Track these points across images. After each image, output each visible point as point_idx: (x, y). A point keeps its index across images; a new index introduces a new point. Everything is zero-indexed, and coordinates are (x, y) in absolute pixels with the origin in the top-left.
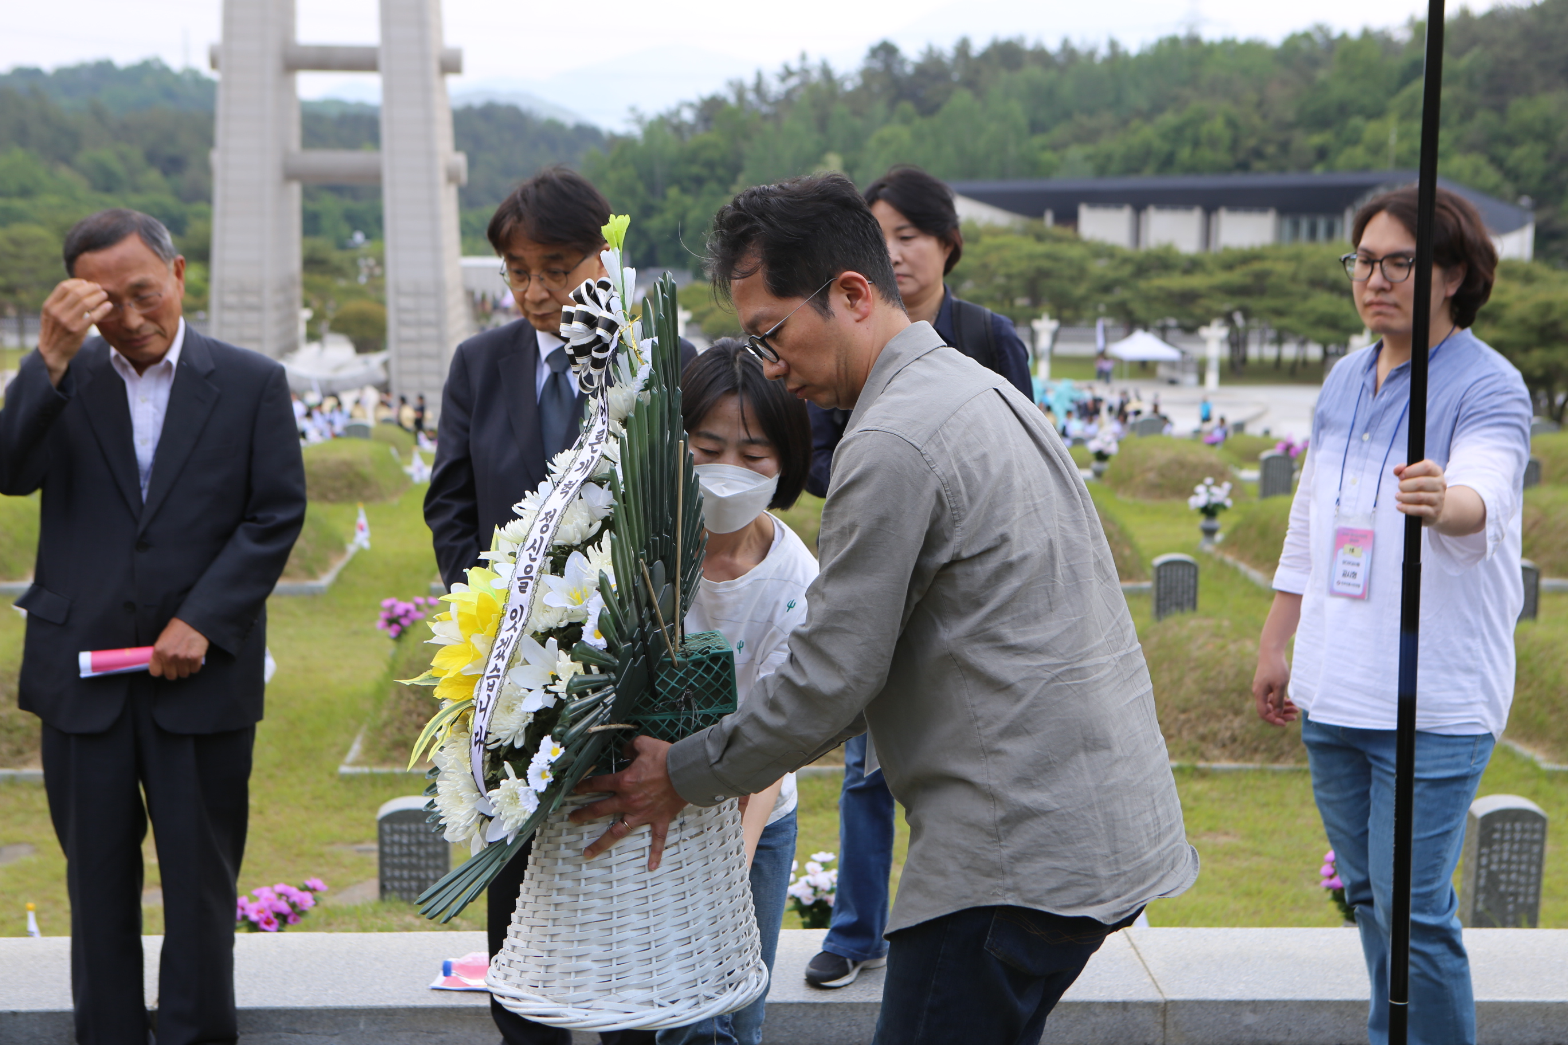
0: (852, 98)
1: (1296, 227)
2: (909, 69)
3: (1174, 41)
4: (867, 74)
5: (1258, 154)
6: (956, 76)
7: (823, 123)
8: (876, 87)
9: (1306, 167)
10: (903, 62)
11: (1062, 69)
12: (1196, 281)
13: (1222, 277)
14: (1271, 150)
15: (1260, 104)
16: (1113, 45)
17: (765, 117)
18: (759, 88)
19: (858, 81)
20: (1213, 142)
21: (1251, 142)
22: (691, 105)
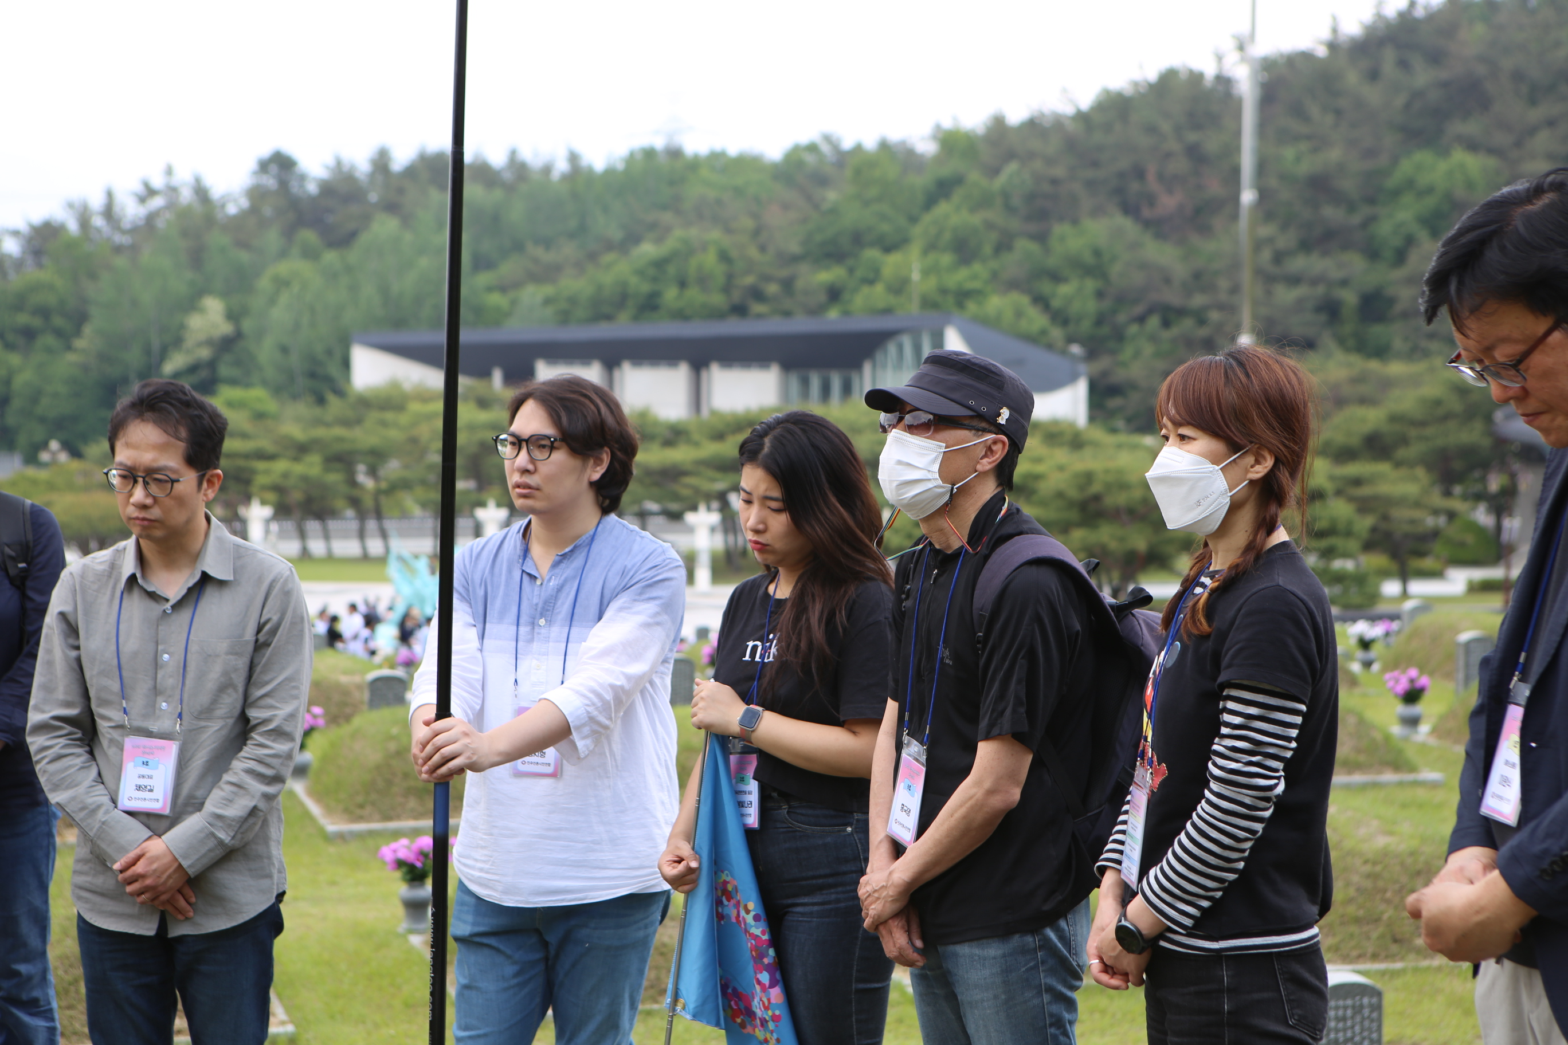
0: (237, 225)
1: (805, 383)
2: (312, 188)
3: (649, 154)
4: (256, 194)
5: (757, 295)
6: (373, 197)
7: (197, 258)
8: (267, 211)
9: (816, 311)
10: (303, 178)
11: (510, 188)
12: (680, 455)
13: (711, 449)
14: (772, 289)
15: (757, 232)
16: (573, 158)
17: (118, 249)
18: (109, 212)
19: (244, 203)
20: (703, 281)
21: (749, 280)
22: (16, 233)
